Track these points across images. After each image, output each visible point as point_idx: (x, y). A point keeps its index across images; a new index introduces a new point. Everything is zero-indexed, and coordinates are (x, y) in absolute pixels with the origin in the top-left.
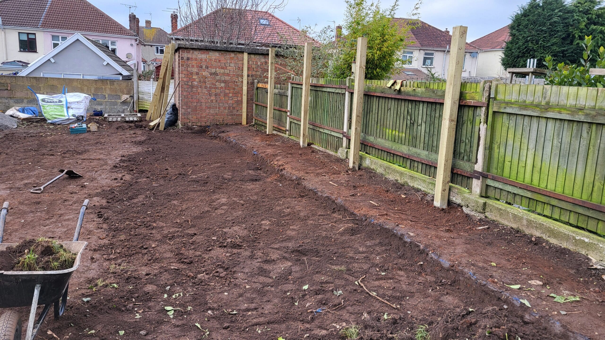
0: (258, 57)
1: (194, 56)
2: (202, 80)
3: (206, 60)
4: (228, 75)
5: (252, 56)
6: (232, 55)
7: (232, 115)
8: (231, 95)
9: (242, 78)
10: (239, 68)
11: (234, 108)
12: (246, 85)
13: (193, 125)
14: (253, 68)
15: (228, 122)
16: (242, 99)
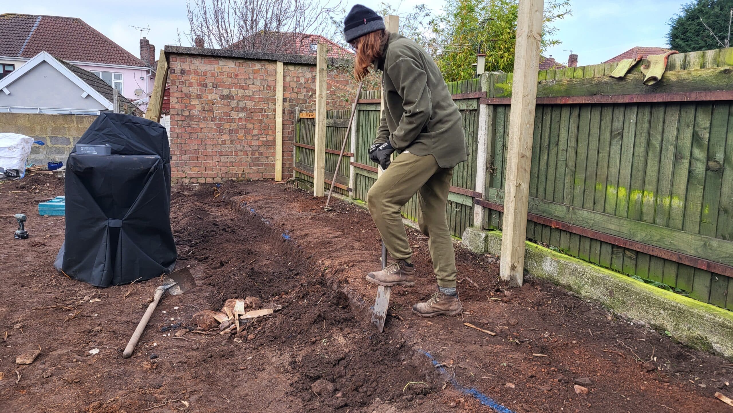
0: (299, 69)
1: (193, 68)
2: (207, 107)
3: (213, 74)
4: (251, 98)
5: (291, 68)
6: (258, 66)
7: (258, 165)
8: (255, 132)
9: (275, 105)
10: (270, 87)
11: (261, 154)
12: (281, 116)
13: (193, 183)
14: (293, 88)
15: (251, 176)
16: (274, 138)
